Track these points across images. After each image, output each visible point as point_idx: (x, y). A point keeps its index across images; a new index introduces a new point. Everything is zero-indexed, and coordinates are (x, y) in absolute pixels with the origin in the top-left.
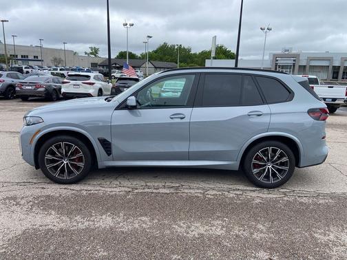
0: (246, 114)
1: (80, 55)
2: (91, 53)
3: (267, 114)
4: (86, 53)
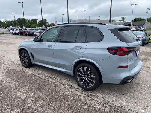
0: (74, 47)
1: (116, 21)
2: (122, 20)
3: (84, 48)
4: (119, 20)
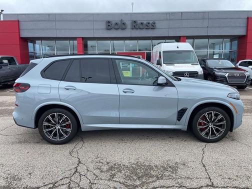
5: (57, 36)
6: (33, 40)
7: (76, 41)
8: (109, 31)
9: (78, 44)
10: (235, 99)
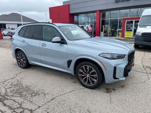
5: (86, 11)
6: (77, 14)
7: (96, 13)
8: (117, 4)
9: (97, 14)
10: (105, 58)
